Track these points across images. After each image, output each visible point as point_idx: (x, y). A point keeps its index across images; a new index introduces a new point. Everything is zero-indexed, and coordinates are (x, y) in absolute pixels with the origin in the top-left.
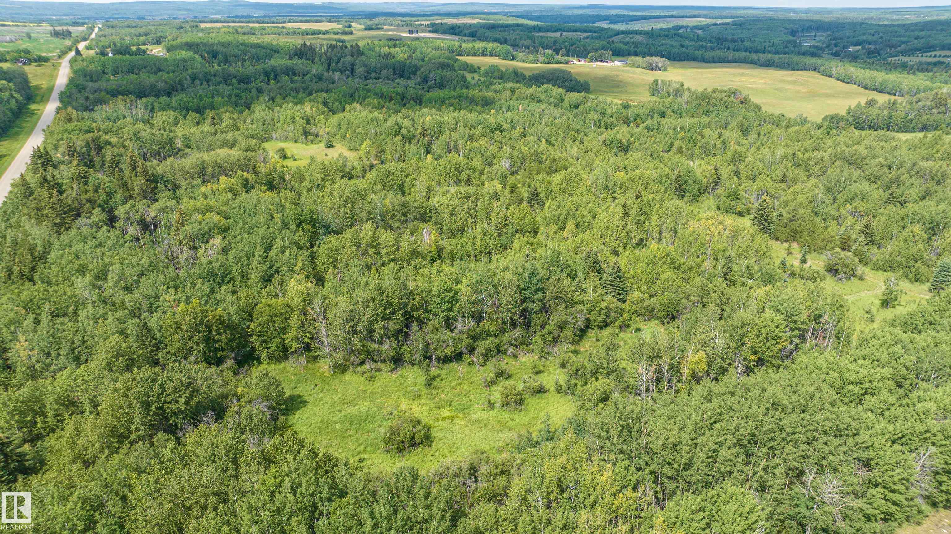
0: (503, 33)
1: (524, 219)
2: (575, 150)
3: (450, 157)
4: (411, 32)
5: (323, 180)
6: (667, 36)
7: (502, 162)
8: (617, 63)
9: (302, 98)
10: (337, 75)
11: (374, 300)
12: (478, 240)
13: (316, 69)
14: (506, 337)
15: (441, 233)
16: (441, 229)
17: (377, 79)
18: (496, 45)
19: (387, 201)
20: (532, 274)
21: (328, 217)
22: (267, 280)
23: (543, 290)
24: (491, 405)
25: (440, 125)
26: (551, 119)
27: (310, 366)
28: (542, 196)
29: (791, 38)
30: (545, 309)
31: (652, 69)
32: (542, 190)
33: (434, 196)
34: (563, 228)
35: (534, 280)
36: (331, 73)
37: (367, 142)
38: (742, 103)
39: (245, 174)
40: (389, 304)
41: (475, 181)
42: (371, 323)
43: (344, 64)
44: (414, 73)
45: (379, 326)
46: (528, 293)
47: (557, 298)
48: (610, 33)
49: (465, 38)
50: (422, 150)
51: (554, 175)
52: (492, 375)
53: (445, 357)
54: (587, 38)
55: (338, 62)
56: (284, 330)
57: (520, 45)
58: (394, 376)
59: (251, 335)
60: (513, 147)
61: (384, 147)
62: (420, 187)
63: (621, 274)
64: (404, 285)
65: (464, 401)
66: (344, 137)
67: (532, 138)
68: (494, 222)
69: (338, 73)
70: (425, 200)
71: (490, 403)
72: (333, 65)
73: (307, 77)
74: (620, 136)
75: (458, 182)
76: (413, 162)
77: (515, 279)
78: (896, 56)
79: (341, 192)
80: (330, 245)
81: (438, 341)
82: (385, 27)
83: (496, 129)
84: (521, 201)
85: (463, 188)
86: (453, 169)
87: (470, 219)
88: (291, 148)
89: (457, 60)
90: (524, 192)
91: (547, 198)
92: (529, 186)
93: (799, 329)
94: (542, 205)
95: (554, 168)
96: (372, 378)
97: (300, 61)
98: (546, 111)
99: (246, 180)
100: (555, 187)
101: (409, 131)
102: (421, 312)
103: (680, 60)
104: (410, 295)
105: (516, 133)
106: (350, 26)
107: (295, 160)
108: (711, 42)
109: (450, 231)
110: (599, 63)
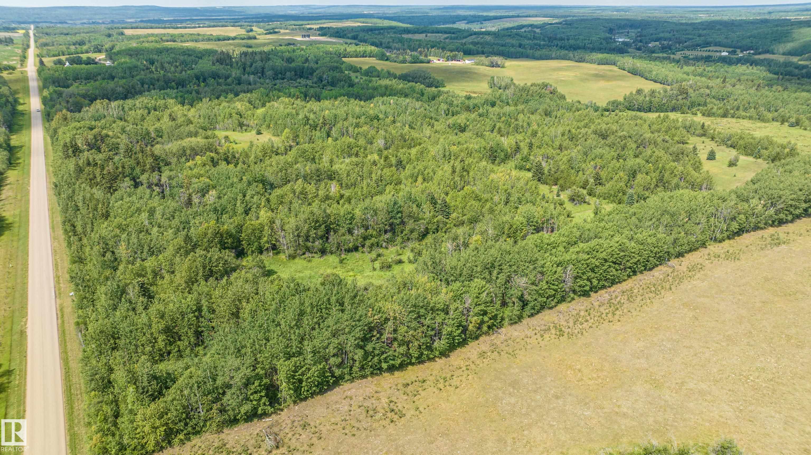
0: (379, 37)
1: (393, 176)
2: (428, 131)
3: (344, 139)
4: (304, 36)
5: (263, 156)
6: (510, 36)
7: (379, 141)
8: (467, 62)
9: (232, 99)
10: (252, 78)
11: (309, 219)
12: (365, 189)
13: (235, 73)
14: (382, 238)
15: (342, 187)
16: (342, 184)
17: (283, 79)
18: (373, 48)
19: (307, 168)
20: (395, 203)
21: (271, 178)
22: (247, 212)
23: (401, 212)
24: (374, 269)
25: (336, 116)
26: (413, 110)
27: (275, 257)
28: (404, 163)
29: (608, 35)
30: (403, 223)
31: (493, 67)
32: (404, 158)
33: (335, 164)
34: (416, 181)
35: (396, 207)
36: (246, 75)
37: (287, 130)
38: (551, 93)
39: (211, 154)
40: (317, 221)
41: (361, 154)
42: (308, 231)
43: (256, 68)
44: (311, 74)
45: (312, 233)
46: (393, 214)
47: (409, 216)
48: (465, 34)
49: (349, 41)
50: (325, 135)
51: (412, 149)
52: (375, 256)
53: (349, 249)
54: (447, 38)
55: (251, 66)
56: (260, 238)
57: (393, 47)
58: (322, 259)
59: (242, 241)
60: (386, 131)
61: (298, 133)
62: (326, 159)
63: (446, 204)
64: (325, 211)
65: (360, 268)
66: (269, 127)
67: (399, 124)
68: (374, 178)
69: (252, 76)
70: (330, 167)
71: (374, 268)
72: (248, 69)
73: (229, 80)
74: (459, 121)
75: (350, 156)
76: (319, 143)
77: (386, 206)
78: (683, 50)
79: (278, 164)
80: (278, 194)
81: (345, 240)
82: (282, 31)
83: (375, 118)
84: (391, 166)
85: (354, 159)
86: (346, 147)
87: (359, 178)
88: (233, 136)
89: (344, 62)
90: (393, 160)
91: (407, 163)
92: (397, 157)
93: (534, 226)
94: (404, 169)
95: (413, 144)
96: (310, 261)
97: (222, 67)
98: (410, 104)
99: (212, 158)
100: (413, 157)
101: (314, 122)
102: (335, 225)
103: (516, 58)
104: (328, 216)
105: (388, 120)
106: (251, 30)
107: (236, 143)
108: (544, 40)
109: (347, 185)
110: (454, 62)
